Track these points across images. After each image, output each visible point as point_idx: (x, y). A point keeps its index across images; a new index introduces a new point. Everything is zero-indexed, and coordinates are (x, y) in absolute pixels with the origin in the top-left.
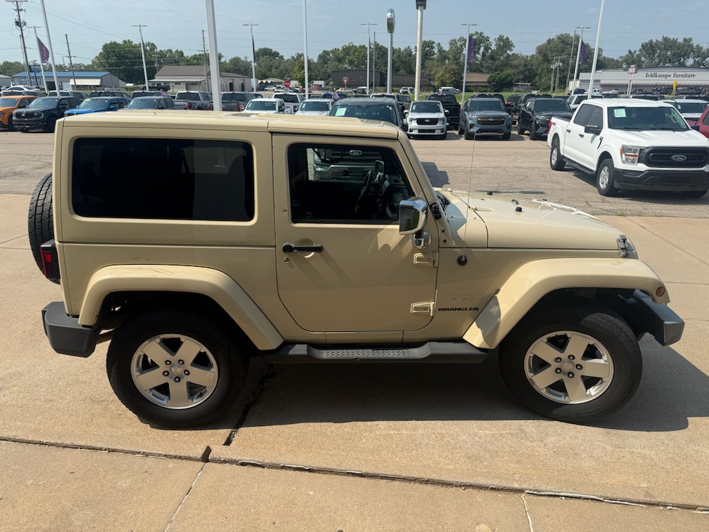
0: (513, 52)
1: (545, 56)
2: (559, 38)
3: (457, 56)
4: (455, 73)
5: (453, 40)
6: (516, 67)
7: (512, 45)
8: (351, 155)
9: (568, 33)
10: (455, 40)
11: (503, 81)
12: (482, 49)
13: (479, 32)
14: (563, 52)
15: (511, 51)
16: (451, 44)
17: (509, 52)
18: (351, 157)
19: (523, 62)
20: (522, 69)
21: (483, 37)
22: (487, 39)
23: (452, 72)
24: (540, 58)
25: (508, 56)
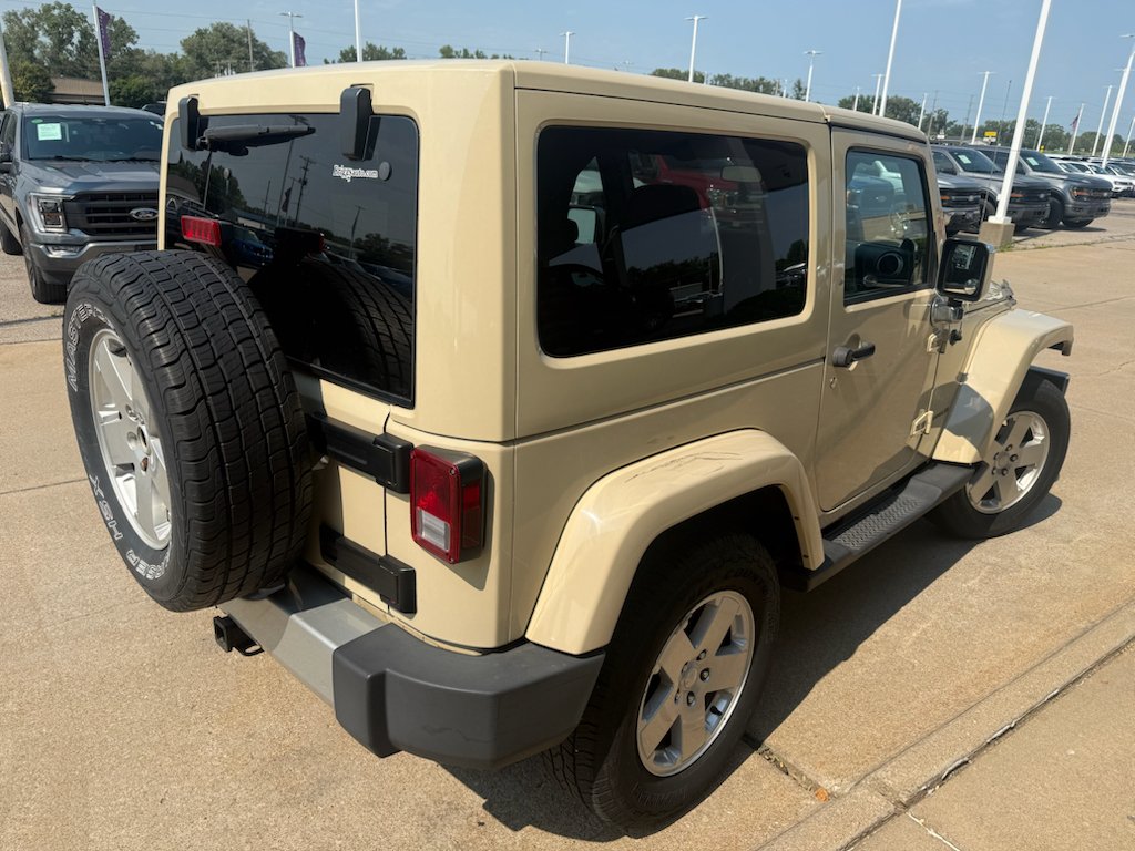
0: (137, 46)
1: (200, 56)
2: (216, 29)
3: (29, 45)
4: (37, 77)
5: (9, 14)
6: (150, 73)
7: (133, 33)
8: (133, 220)
9: (231, 22)
10: (15, 14)
11: (135, 96)
12: (77, 37)
13: (64, 4)
14: (229, 53)
15: (134, 43)
16: (8, 21)
17: (129, 45)
18: (135, 224)
19: (160, 66)
20: (163, 78)
21: (74, 13)
22: (83, 18)
23: (28, 75)
24: (192, 60)
25: (131, 53)
